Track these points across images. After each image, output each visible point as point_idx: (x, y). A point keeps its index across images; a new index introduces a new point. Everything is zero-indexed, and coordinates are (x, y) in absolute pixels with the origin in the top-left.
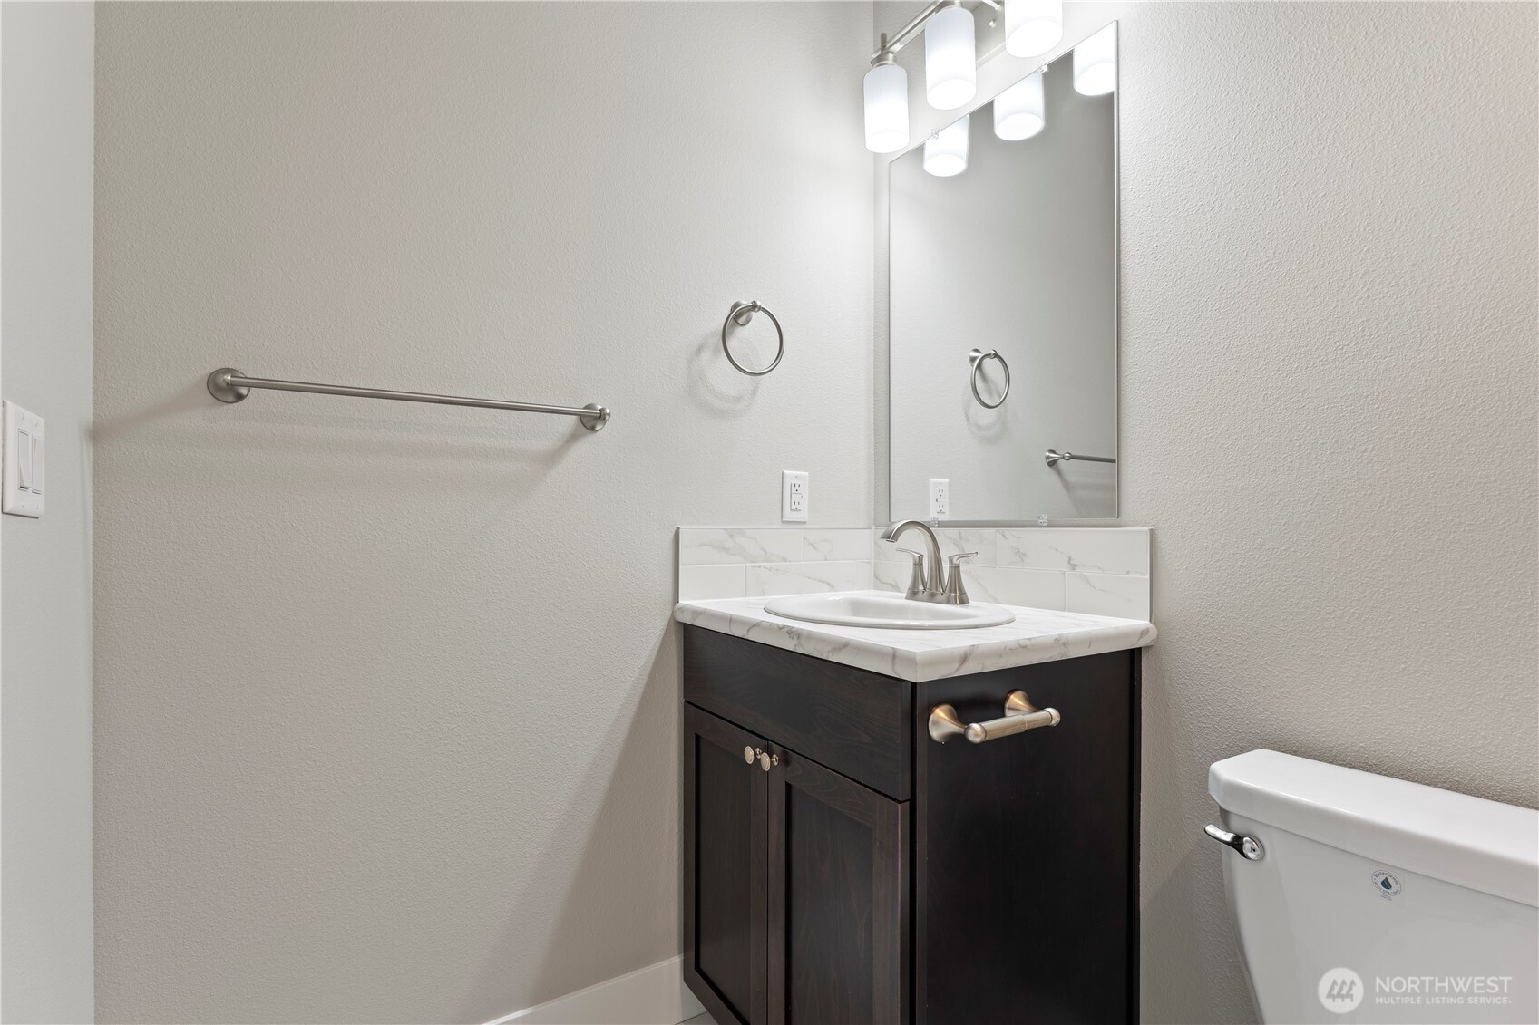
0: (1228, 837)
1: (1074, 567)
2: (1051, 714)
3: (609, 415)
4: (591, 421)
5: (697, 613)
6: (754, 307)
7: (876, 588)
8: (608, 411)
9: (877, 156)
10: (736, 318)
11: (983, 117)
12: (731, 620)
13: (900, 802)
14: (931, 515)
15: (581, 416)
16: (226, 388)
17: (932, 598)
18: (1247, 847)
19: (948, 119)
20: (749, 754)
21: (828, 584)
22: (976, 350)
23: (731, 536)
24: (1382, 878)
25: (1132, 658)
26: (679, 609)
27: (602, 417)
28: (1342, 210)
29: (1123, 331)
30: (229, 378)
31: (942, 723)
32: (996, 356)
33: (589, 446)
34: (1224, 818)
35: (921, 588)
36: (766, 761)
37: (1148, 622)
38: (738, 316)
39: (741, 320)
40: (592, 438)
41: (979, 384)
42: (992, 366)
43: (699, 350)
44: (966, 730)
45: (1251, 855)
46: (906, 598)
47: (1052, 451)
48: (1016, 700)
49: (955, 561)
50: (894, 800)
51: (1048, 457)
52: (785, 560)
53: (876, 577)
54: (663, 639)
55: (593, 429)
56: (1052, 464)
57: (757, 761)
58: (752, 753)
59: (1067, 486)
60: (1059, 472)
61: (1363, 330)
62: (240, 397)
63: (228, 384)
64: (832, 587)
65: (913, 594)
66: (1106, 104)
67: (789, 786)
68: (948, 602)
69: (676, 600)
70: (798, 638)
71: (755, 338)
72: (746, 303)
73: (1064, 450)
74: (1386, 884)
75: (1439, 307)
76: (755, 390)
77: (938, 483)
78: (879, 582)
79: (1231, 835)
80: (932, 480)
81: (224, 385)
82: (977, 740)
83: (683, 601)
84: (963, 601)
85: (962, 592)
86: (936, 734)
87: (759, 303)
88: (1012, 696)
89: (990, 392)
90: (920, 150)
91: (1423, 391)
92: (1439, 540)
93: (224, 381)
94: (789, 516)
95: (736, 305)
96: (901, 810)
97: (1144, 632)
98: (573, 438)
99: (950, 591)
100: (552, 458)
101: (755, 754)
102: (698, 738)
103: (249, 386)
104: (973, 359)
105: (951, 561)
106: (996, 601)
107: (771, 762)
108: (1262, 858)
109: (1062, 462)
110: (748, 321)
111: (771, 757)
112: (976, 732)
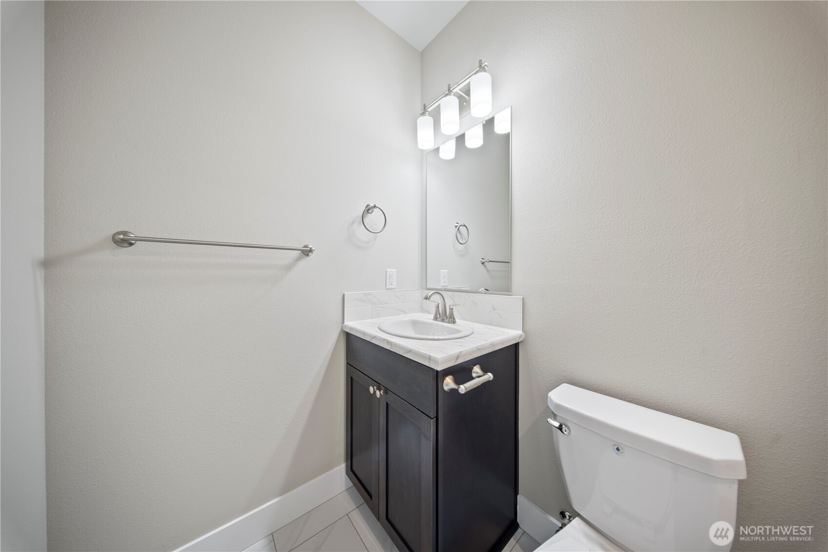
0: (557, 424)
1: (494, 309)
2: (490, 376)
3: (314, 250)
4: (306, 252)
5: (351, 329)
6: (375, 206)
7: (422, 312)
8: (313, 249)
9: (422, 151)
10: (368, 210)
11: (461, 139)
12: (364, 334)
13: (432, 419)
14: (441, 285)
15: (302, 251)
16: (123, 241)
17: (443, 320)
18: (564, 430)
19: (448, 138)
20: (371, 389)
21: (403, 311)
22: (457, 223)
23: (366, 296)
24: (616, 447)
25: (515, 348)
26: (345, 326)
27: (311, 251)
28: (594, 184)
29: (513, 223)
30: (122, 236)
31: (449, 383)
32: (464, 225)
33: (306, 261)
34: (555, 417)
35: (438, 316)
36: (378, 393)
37: (522, 332)
38: (369, 210)
39: (370, 211)
40: (307, 259)
41: (458, 235)
42: (463, 229)
43: (353, 223)
44: (459, 387)
45: (565, 433)
46: (433, 320)
47: (483, 259)
48: (477, 369)
49: (451, 307)
50: (429, 417)
51: (482, 261)
52: (387, 304)
53: (421, 308)
54: (338, 338)
55: (308, 255)
56: (483, 263)
57: (375, 392)
58: (372, 389)
59: (488, 271)
60: (485, 266)
61: (601, 229)
62: (131, 244)
63: (121, 239)
64: (405, 313)
65: (436, 319)
66: (507, 137)
67: (387, 404)
68: (449, 323)
69: (343, 322)
70: (391, 345)
71: (375, 218)
72: (372, 205)
73: (486, 259)
74: (618, 449)
75: (629, 223)
76: (375, 239)
77: (444, 272)
78: (423, 310)
79: (559, 424)
80: (442, 271)
81: (119, 240)
82: (463, 392)
83: (346, 323)
84: (454, 322)
85: (454, 319)
86: (446, 388)
87: (376, 205)
88: (475, 367)
89: (462, 238)
90: (437, 150)
91: (623, 253)
92: (628, 309)
93: (119, 238)
94: (389, 286)
95: (368, 206)
96: (433, 422)
97: (521, 336)
98: (299, 259)
99: (449, 318)
100: (289, 268)
101: (374, 389)
102: (352, 378)
103: (136, 240)
104: (456, 226)
105: (450, 307)
106: (466, 320)
107: (380, 394)
108: (570, 433)
109: (486, 263)
110: (372, 212)
111: (380, 392)
112: (463, 389)
